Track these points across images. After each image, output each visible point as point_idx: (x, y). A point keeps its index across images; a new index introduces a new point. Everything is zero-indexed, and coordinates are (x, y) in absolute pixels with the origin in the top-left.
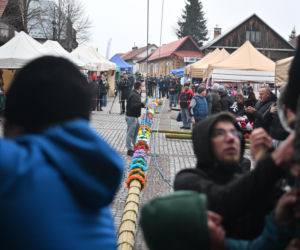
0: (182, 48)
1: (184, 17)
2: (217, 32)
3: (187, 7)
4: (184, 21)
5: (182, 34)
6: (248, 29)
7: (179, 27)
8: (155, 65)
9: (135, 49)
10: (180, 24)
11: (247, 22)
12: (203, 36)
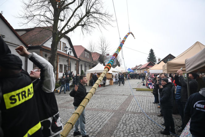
0: (148, 65)
1: (149, 56)
2: (159, 60)
3: (150, 54)
4: (149, 57)
5: (148, 61)
6: (168, 58)
7: (148, 59)
8: (142, 70)
9: (136, 66)
10: (148, 58)
11: (168, 56)
12: (155, 61)
